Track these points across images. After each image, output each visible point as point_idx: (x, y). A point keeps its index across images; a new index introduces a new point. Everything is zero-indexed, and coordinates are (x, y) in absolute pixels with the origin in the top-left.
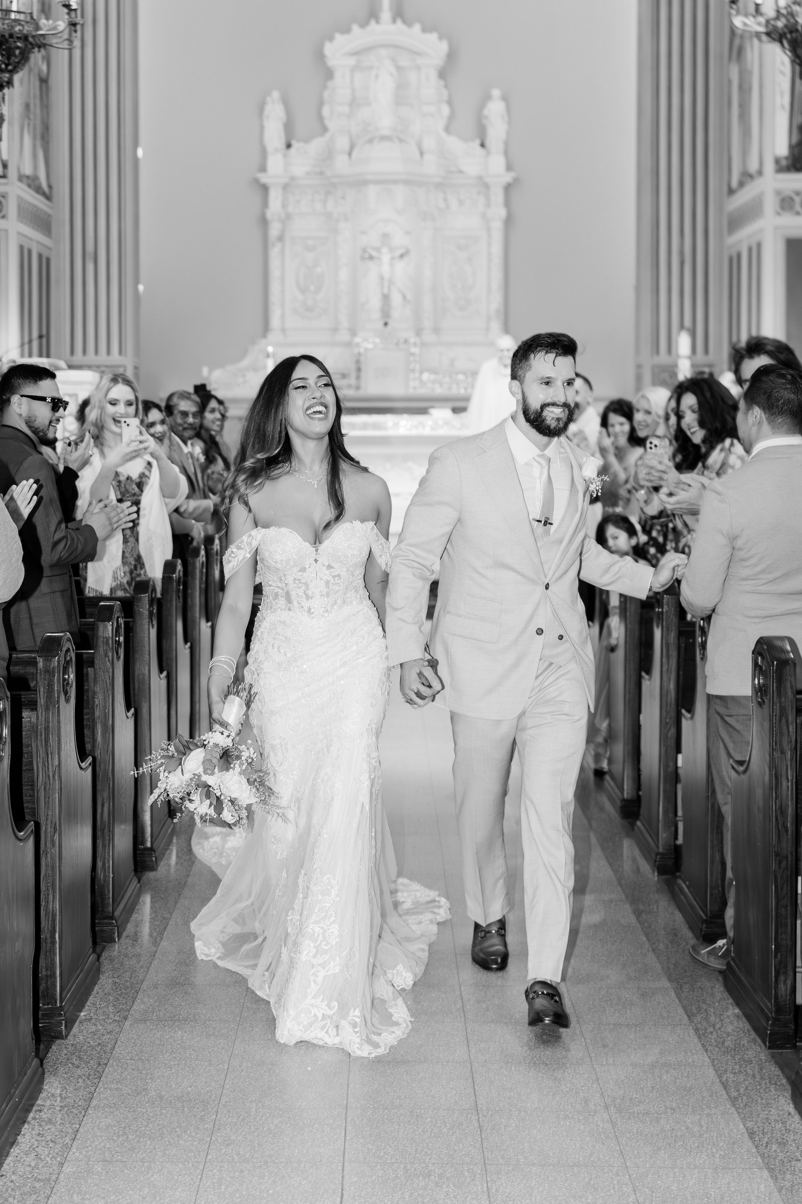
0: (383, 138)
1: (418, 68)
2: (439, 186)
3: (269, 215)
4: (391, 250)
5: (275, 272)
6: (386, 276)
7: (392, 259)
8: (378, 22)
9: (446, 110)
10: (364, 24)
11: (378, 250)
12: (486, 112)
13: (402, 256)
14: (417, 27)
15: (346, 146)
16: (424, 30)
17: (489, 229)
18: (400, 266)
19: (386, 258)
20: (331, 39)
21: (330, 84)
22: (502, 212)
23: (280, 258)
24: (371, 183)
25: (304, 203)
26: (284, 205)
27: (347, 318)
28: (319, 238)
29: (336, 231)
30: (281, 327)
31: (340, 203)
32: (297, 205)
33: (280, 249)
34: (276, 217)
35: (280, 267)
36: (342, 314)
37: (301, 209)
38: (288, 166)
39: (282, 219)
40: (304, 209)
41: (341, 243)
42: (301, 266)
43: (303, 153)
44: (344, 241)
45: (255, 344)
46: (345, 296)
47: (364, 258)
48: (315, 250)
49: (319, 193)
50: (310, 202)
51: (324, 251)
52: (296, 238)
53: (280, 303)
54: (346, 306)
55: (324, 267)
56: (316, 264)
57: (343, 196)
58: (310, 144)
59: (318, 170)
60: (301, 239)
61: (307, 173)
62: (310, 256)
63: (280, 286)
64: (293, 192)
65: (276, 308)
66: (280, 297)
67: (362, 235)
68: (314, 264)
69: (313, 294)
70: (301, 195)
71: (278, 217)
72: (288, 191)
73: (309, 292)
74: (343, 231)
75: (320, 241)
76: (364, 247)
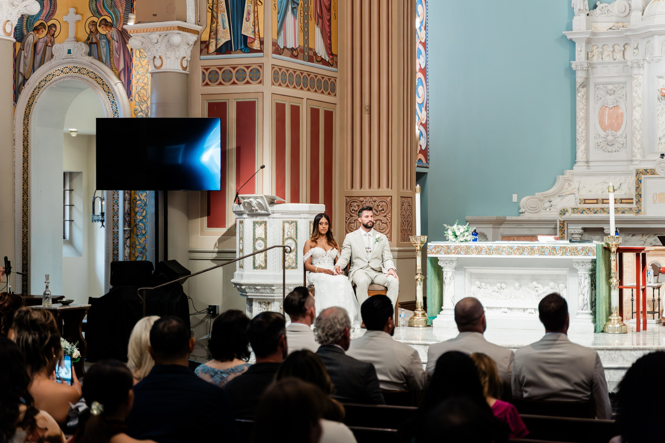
3: (573, 66)
23: (584, 101)
24: (656, 35)
25: (606, 53)
26: (589, 56)
27: (640, 151)
28: (619, 84)
29: (631, 77)
30: (585, 160)
31: (634, 53)
32: (600, 56)
33: (583, 94)
34: (579, 67)
35: (584, 109)
36: (635, 147)
37: (604, 59)
38: (593, 24)
39: (585, 69)
40: (606, 59)
41: (635, 87)
42: (603, 107)
43: (606, 12)
44: (637, 85)
45: (563, 174)
46: (639, 132)
47: (660, 99)
48: (615, 94)
49: (619, 45)
50: (611, 53)
51: (622, 94)
52: (599, 84)
53: (584, 139)
54: (639, 141)
55: (622, 109)
56: (615, 105)
57: (636, 46)
58: (612, 4)
59: (620, 25)
60: (603, 84)
61: (610, 29)
62: (610, 99)
63: (584, 125)
64: (597, 46)
65: (580, 144)
66: (584, 134)
67: (659, 79)
68: (614, 106)
69: (613, 131)
70: (604, 47)
71: (582, 67)
72: (593, 45)
73: (610, 130)
74: (636, 76)
75: (619, 86)
76: (661, 89)
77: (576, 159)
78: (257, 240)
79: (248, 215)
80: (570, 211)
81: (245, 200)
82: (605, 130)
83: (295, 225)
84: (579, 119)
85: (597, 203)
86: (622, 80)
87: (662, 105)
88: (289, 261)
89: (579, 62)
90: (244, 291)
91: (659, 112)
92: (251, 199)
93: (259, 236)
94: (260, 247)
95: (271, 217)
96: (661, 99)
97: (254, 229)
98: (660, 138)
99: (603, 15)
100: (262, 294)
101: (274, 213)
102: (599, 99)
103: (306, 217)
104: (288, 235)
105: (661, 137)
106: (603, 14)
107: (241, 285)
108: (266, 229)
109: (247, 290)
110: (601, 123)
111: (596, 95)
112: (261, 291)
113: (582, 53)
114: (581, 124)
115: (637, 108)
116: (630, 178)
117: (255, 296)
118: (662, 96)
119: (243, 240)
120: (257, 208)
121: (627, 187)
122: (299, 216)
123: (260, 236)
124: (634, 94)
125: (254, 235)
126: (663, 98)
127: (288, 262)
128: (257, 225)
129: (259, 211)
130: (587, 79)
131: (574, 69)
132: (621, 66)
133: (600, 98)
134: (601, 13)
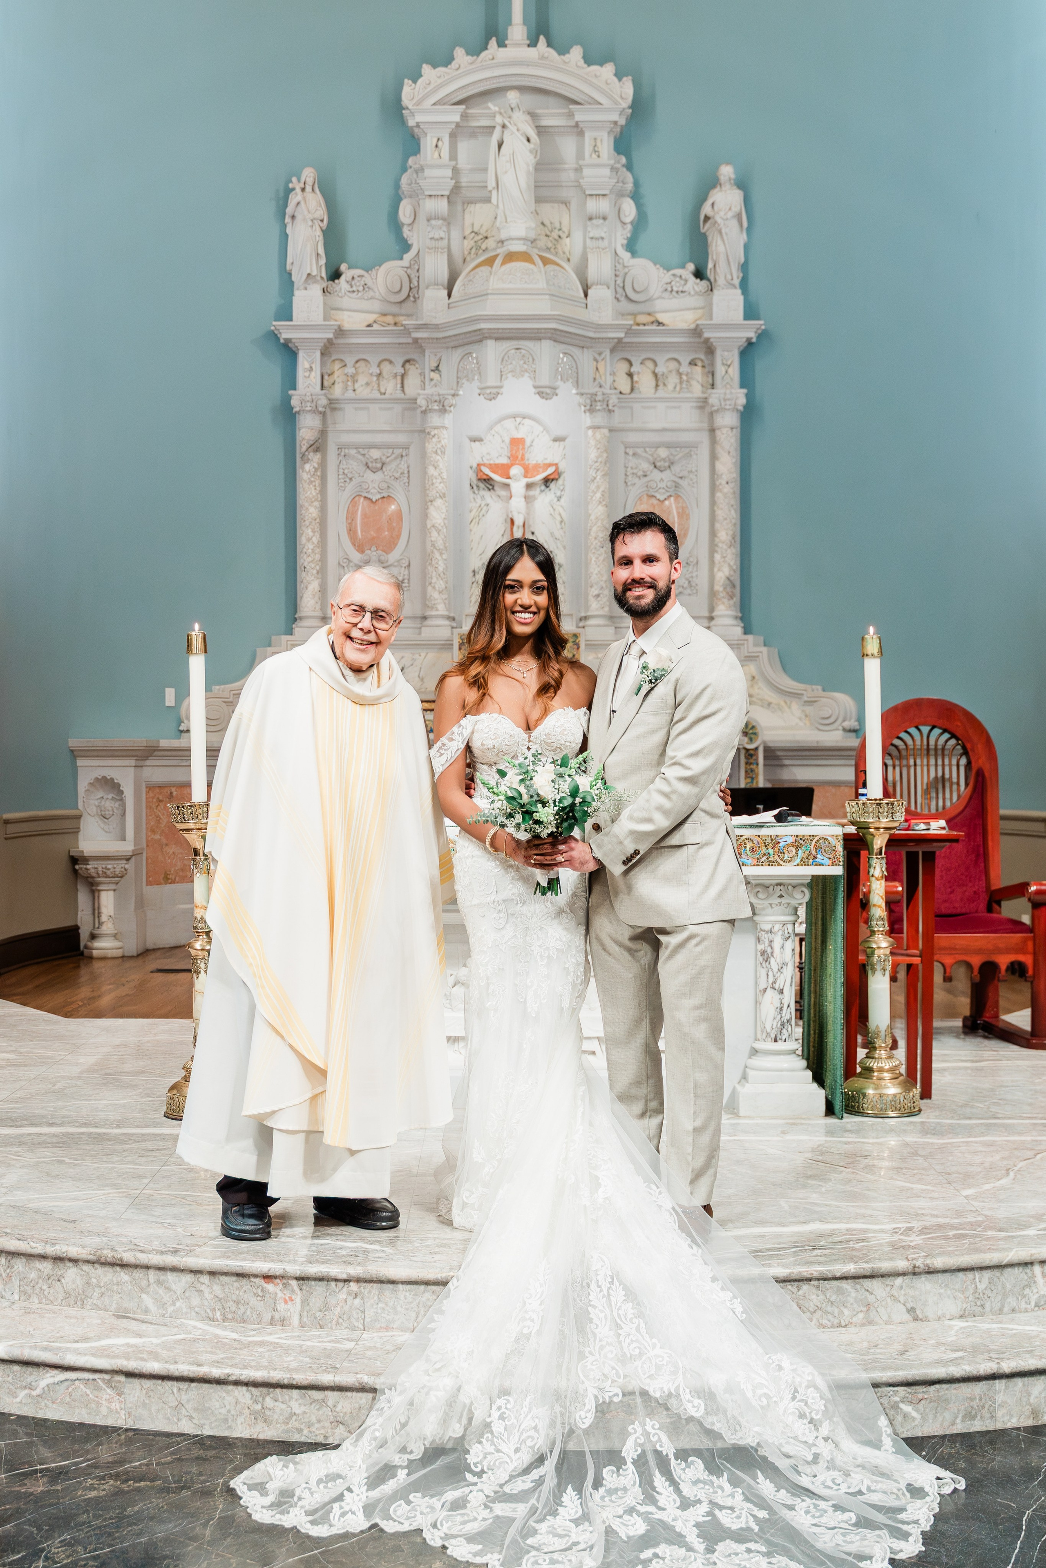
0: (511, 257)
1: (578, 130)
2: (618, 346)
3: (294, 402)
4: (528, 471)
5: (309, 511)
6: (519, 521)
7: (529, 486)
8: (501, 44)
9: (629, 209)
10: (477, 49)
11: (504, 470)
12: (706, 209)
13: (547, 481)
14: (576, 53)
15: (444, 275)
16: (589, 60)
17: (712, 431)
18: (544, 500)
19: (518, 486)
20: (416, 77)
21: (411, 161)
22: (740, 397)
23: (317, 483)
24: (490, 338)
25: (362, 380)
26: (326, 384)
27: (444, 596)
28: (392, 447)
29: (424, 433)
30: (319, 614)
31: (432, 380)
32: (349, 383)
33: (316, 466)
34: (309, 404)
35: (316, 500)
36: (434, 588)
37: (357, 392)
38: (333, 312)
39: (320, 409)
40: (363, 392)
41: (434, 455)
42: (357, 499)
43: (361, 288)
44: (439, 452)
45: (270, 645)
46: (441, 554)
47: (475, 487)
48: (384, 469)
49: (391, 362)
50: (375, 379)
51: (400, 471)
52: (349, 446)
53: (318, 568)
54: (442, 575)
55: (401, 501)
56: (385, 495)
57: (436, 365)
58: (374, 272)
59: (390, 319)
60: (357, 447)
61: (369, 326)
62: (373, 480)
63: (317, 535)
64: (342, 360)
65: (309, 578)
66: (318, 557)
67: (473, 443)
68: (382, 495)
69: (379, 552)
70: (358, 365)
71: (314, 405)
72: (333, 358)
73: (374, 548)
74: (436, 431)
75: (393, 453)
76: (478, 465)
77: (296, 612)
82: (361, 549)
84: (307, 523)
86: (401, 439)
87: (479, 501)
89: (308, 394)
91: (473, 513)
96: (478, 486)
98: (474, 571)
99: (354, 295)
102: (348, 480)
105: (477, 570)
106: (354, 291)
110: (351, 531)
111: (341, 471)
113: (313, 374)
114: (311, 534)
115: (439, 502)
116: (423, 655)
118: (479, 480)
121: (417, 674)
124: (431, 471)
126: (481, 485)
130: (323, 433)
131: (296, 409)
132: (398, 408)
133: (351, 479)
134: (351, 290)
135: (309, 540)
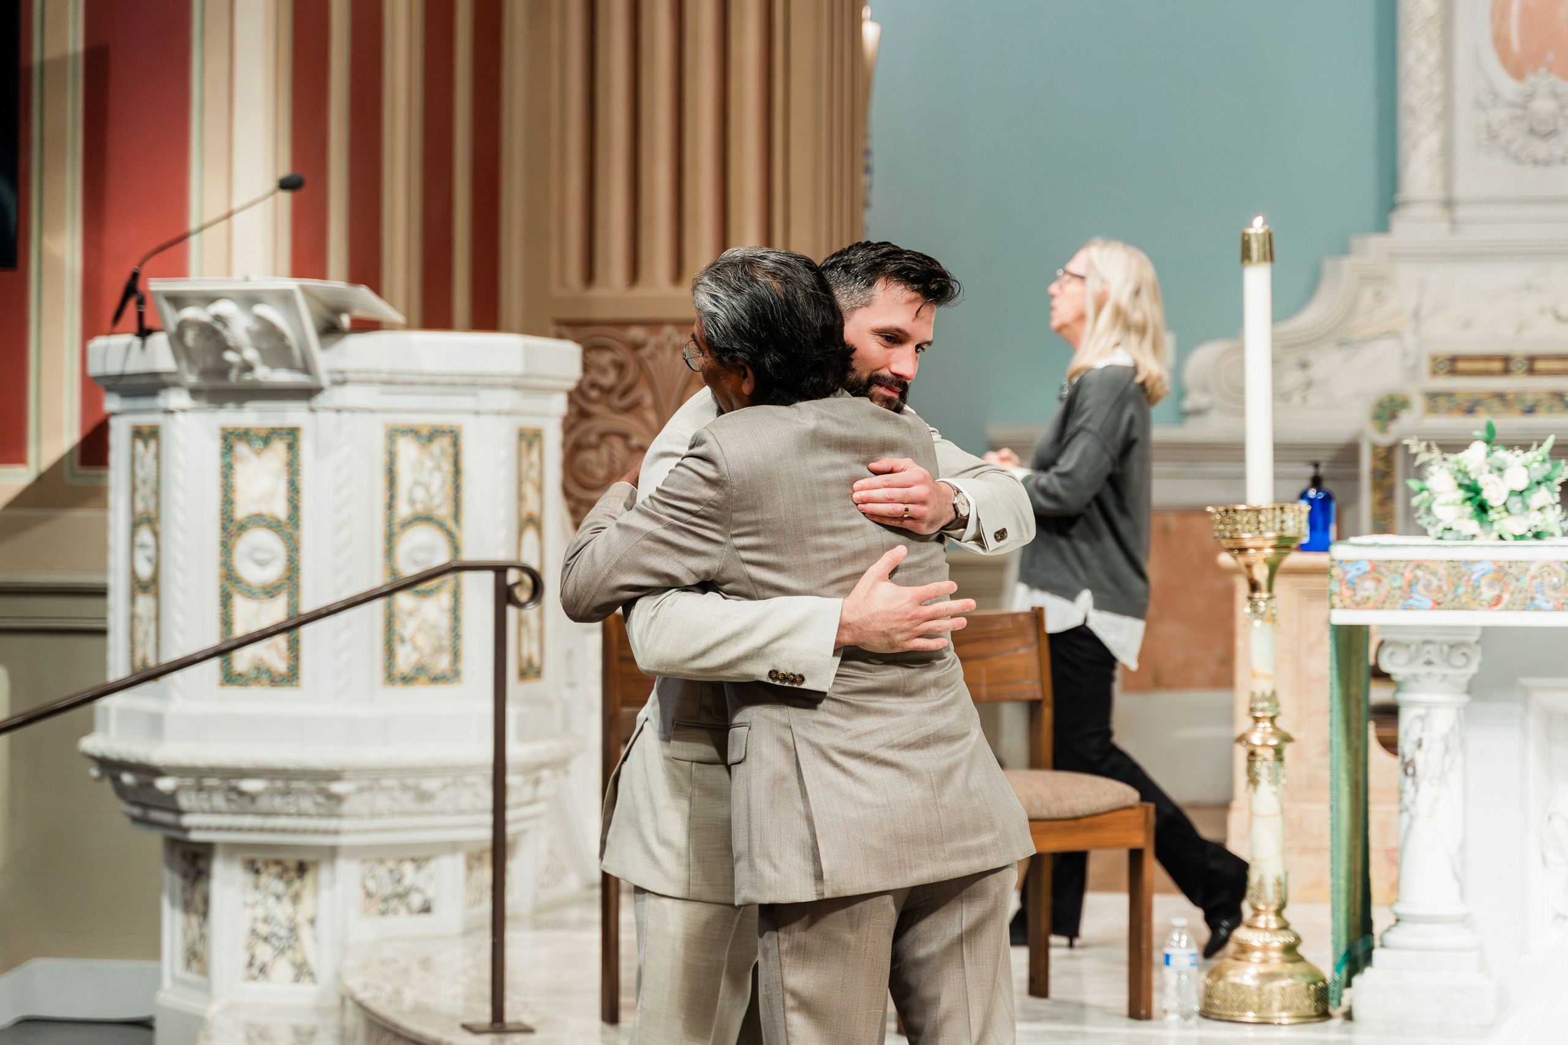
30: (1438, 194)
45: (1346, 254)
53: (1437, 109)
63: (1437, 47)
66: (1437, 89)
73: (1543, 70)
77: (1395, 191)
78: (243, 527)
79: (195, 393)
80: (1418, 403)
81: (190, 313)
82: (1518, 73)
83: (450, 450)
85: (1506, 371)
88: (422, 641)
90: (169, 804)
92: (224, 307)
93: (254, 509)
94: (262, 564)
95: (328, 404)
97: (227, 471)
100: (271, 822)
101: (343, 383)
103: (506, 406)
104: (412, 502)
107: (149, 772)
108: (293, 468)
109: (184, 801)
110: (1500, 41)
112: (263, 804)
117: (229, 829)
119: (162, 528)
120: (251, 354)
122: (467, 402)
123: (264, 509)
125: (228, 501)
127: (416, 648)
128: (241, 448)
129: (264, 374)
135: (1420, 58)
